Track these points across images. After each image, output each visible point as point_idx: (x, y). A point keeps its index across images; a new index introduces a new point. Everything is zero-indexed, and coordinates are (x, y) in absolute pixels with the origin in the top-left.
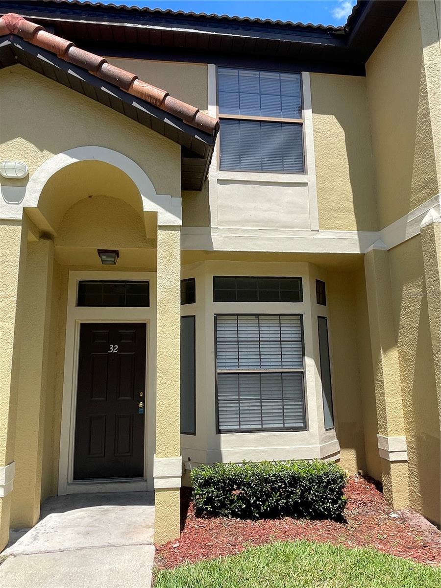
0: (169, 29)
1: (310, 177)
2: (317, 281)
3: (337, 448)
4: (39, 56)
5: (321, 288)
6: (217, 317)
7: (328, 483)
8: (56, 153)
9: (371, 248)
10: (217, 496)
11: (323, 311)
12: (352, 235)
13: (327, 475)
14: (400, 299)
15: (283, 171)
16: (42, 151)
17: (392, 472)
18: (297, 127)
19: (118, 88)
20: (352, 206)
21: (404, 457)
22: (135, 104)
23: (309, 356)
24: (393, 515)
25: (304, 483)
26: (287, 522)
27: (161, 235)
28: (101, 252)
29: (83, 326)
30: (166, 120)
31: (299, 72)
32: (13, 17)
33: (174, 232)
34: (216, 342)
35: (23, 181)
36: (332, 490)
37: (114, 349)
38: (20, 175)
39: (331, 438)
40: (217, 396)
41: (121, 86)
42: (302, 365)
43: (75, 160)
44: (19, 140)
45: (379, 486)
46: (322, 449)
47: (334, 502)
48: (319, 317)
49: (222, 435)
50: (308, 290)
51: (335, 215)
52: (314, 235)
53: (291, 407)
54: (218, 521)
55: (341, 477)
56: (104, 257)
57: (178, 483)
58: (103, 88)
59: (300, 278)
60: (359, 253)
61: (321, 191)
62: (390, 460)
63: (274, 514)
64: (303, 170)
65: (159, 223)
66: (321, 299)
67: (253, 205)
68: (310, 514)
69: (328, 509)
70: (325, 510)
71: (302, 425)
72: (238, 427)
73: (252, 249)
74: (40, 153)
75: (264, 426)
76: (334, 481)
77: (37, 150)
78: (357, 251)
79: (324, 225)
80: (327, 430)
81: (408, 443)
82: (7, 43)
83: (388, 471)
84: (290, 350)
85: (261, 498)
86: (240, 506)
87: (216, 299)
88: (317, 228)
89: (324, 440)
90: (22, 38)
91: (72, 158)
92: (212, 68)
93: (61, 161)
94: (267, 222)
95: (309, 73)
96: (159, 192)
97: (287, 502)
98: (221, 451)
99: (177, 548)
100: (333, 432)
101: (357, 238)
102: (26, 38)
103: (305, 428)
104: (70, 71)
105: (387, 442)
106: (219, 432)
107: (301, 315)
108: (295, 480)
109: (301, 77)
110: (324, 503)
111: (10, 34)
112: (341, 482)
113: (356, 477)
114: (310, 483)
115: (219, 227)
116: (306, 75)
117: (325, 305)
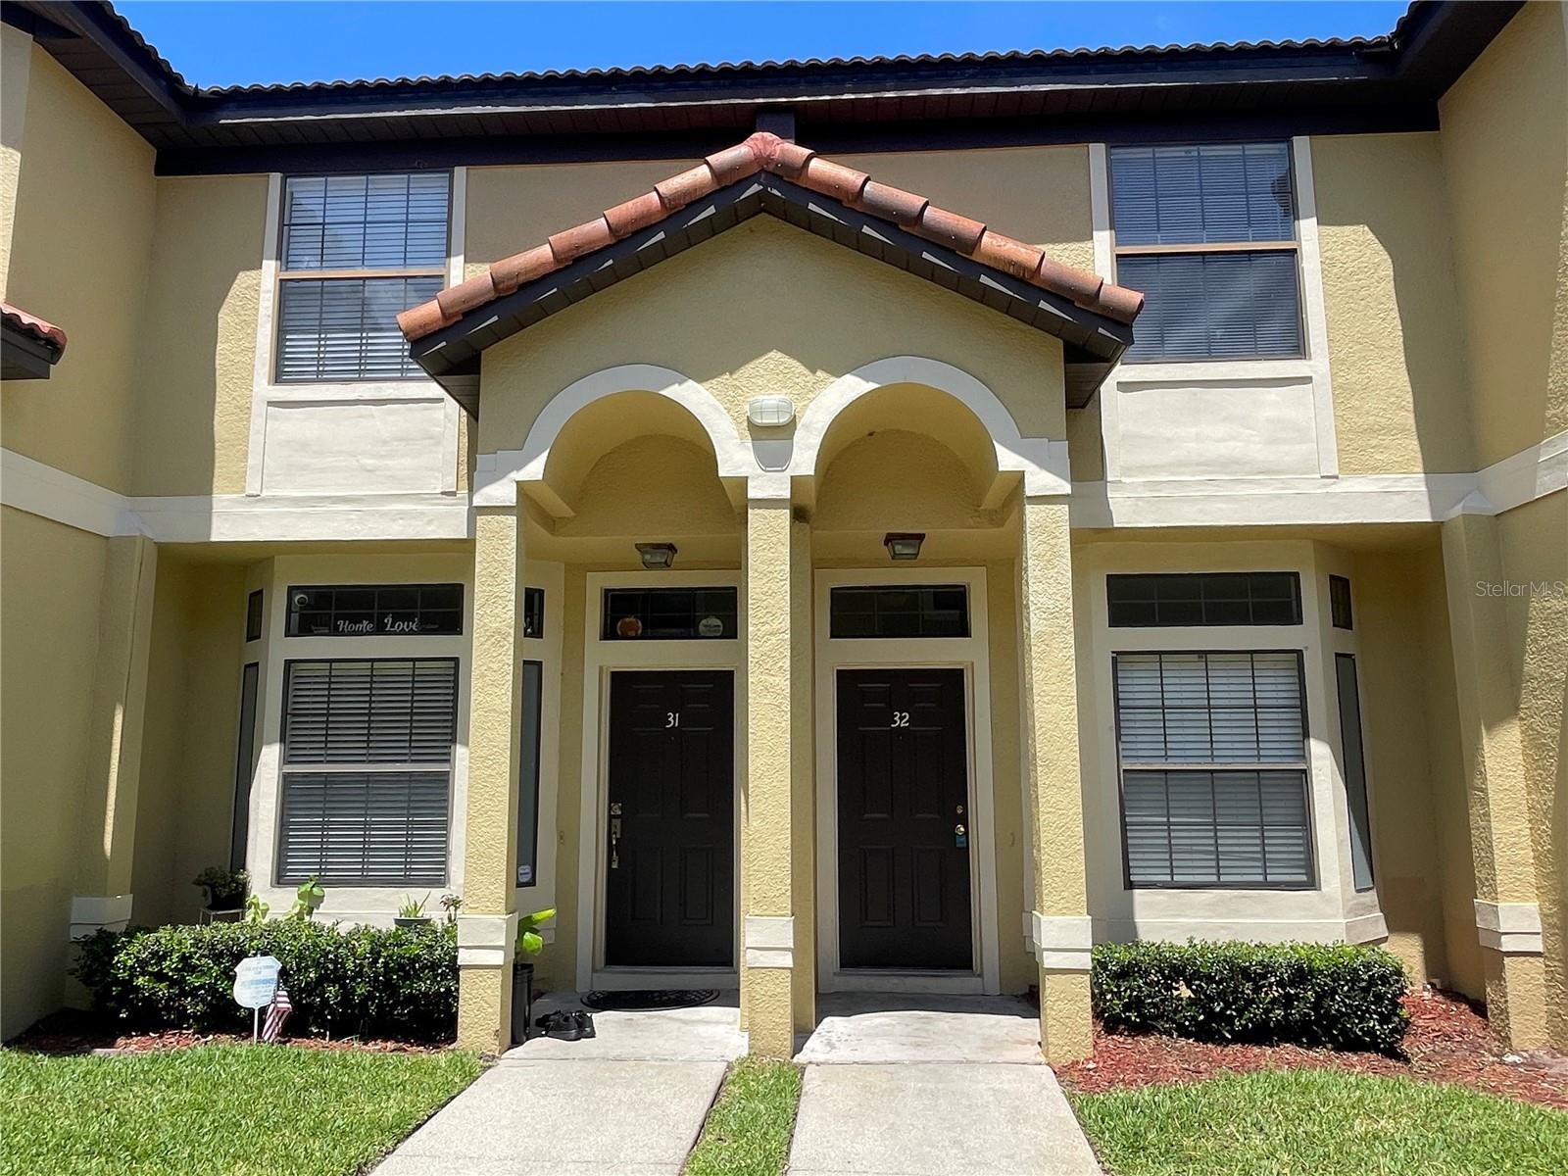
0: (1015, 89)
1: (1317, 363)
2: (1332, 578)
3: (1382, 930)
4: (811, 206)
5: (1340, 592)
6: (1118, 657)
7: (1372, 980)
8: (839, 376)
9: (1456, 511)
10: (1149, 996)
11: (1347, 642)
12: (1415, 483)
13: (1368, 967)
14: (1525, 619)
15: (1255, 354)
16: (814, 372)
17: (1508, 974)
18: (1282, 259)
19: (953, 252)
20: (1411, 421)
21: (1536, 944)
22: (984, 279)
23: (1318, 738)
24: (1510, 1059)
25: (1321, 980)
26: (1288, 1050)
27: (1032, 514)
28: (890, 539)
29: (842, 675)
30: (1043, 305)
31: (1287, 139)
32: (765, 141)
33: (1056, 507)
34: (1117, 707)
35: (787, 430)
36: (1379, 998)
37: (901, 720)
38: (784, 420)
39: (1369, 909)
40: (1123, 816)
41: (958, 249)
42: (1303, 755)
43: (873, 386)
44: (775, 355)
45: (1479, 1008)
46: (1349, 927)
47: (1384, 1019)
48: (1337, 655)
49: (1137, 892)
50: (1314, 599)
51: (1374, 442)
52: (1326, 486)
53: (1280, 842)
54: (1152, 1040)
55: (1399, 972)
56: (899, 548)
57: (1086, 961)
58: (925, 255)
59: (1296, 575)
60: (1430, 520)
61: (1342, 392)
62: (1504, 949)
63: (1261, 1034)
64: (1297, 348)
65: (1029, 492)
66: (1342, 616)
67: (1194, 430)
68: (1333, 1039)
69: (1371, 1032)
70: (1365, 1034)
71: (1304, 878)
72: (1169, 878)
73: (1195, 521)
74: (811, 377)
75: (1223, 878)
76: (1384, 980)
77: (806, 372)
78: (1424, 516)
79: (1350, 466)
80: (1358, 891)
81: (1544, 916)
82: (755, 188)
83: (1498, 974)
84: (1277, 727)
85: (1234, 1003)
86: (1194, 1018)
87: (1115, 621)
88: (1336, 472)
89: (1352, 911)
90: (780, 177)
91: (868, 381)
92: (1097, 151)
93: (849, 388)
94: (1225, 464)
95: (1307, 138)
96: (1027, 435)
97: (1285, 1017)
98: (1134, 923)
99: (1095, 1070)
100: (1372, 897)
101: (1424, 488)
102: (786, 175)
103: (1311, 883)
104: (866, 230)
105: (1496, 913)
106: (1130, 886)
107: (1299, 653)
108: (1301, 975)
109: (1291, 148)
110: (1362, 1019)
111: (763, 170)
112: (1397, 981)
113: (1425, 989)
114: (1334, 981)
115: (1124, 480)
116: (1301, 144)
117: (1351, 629)
